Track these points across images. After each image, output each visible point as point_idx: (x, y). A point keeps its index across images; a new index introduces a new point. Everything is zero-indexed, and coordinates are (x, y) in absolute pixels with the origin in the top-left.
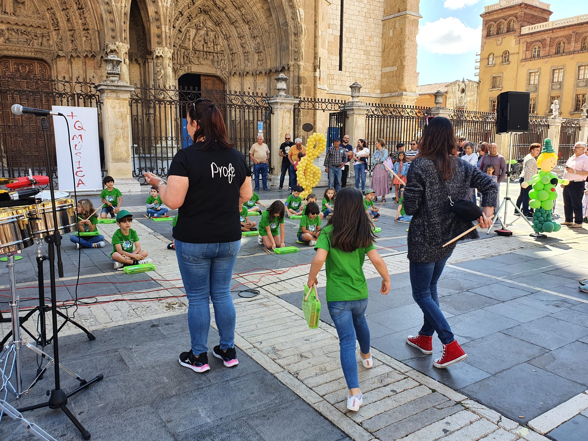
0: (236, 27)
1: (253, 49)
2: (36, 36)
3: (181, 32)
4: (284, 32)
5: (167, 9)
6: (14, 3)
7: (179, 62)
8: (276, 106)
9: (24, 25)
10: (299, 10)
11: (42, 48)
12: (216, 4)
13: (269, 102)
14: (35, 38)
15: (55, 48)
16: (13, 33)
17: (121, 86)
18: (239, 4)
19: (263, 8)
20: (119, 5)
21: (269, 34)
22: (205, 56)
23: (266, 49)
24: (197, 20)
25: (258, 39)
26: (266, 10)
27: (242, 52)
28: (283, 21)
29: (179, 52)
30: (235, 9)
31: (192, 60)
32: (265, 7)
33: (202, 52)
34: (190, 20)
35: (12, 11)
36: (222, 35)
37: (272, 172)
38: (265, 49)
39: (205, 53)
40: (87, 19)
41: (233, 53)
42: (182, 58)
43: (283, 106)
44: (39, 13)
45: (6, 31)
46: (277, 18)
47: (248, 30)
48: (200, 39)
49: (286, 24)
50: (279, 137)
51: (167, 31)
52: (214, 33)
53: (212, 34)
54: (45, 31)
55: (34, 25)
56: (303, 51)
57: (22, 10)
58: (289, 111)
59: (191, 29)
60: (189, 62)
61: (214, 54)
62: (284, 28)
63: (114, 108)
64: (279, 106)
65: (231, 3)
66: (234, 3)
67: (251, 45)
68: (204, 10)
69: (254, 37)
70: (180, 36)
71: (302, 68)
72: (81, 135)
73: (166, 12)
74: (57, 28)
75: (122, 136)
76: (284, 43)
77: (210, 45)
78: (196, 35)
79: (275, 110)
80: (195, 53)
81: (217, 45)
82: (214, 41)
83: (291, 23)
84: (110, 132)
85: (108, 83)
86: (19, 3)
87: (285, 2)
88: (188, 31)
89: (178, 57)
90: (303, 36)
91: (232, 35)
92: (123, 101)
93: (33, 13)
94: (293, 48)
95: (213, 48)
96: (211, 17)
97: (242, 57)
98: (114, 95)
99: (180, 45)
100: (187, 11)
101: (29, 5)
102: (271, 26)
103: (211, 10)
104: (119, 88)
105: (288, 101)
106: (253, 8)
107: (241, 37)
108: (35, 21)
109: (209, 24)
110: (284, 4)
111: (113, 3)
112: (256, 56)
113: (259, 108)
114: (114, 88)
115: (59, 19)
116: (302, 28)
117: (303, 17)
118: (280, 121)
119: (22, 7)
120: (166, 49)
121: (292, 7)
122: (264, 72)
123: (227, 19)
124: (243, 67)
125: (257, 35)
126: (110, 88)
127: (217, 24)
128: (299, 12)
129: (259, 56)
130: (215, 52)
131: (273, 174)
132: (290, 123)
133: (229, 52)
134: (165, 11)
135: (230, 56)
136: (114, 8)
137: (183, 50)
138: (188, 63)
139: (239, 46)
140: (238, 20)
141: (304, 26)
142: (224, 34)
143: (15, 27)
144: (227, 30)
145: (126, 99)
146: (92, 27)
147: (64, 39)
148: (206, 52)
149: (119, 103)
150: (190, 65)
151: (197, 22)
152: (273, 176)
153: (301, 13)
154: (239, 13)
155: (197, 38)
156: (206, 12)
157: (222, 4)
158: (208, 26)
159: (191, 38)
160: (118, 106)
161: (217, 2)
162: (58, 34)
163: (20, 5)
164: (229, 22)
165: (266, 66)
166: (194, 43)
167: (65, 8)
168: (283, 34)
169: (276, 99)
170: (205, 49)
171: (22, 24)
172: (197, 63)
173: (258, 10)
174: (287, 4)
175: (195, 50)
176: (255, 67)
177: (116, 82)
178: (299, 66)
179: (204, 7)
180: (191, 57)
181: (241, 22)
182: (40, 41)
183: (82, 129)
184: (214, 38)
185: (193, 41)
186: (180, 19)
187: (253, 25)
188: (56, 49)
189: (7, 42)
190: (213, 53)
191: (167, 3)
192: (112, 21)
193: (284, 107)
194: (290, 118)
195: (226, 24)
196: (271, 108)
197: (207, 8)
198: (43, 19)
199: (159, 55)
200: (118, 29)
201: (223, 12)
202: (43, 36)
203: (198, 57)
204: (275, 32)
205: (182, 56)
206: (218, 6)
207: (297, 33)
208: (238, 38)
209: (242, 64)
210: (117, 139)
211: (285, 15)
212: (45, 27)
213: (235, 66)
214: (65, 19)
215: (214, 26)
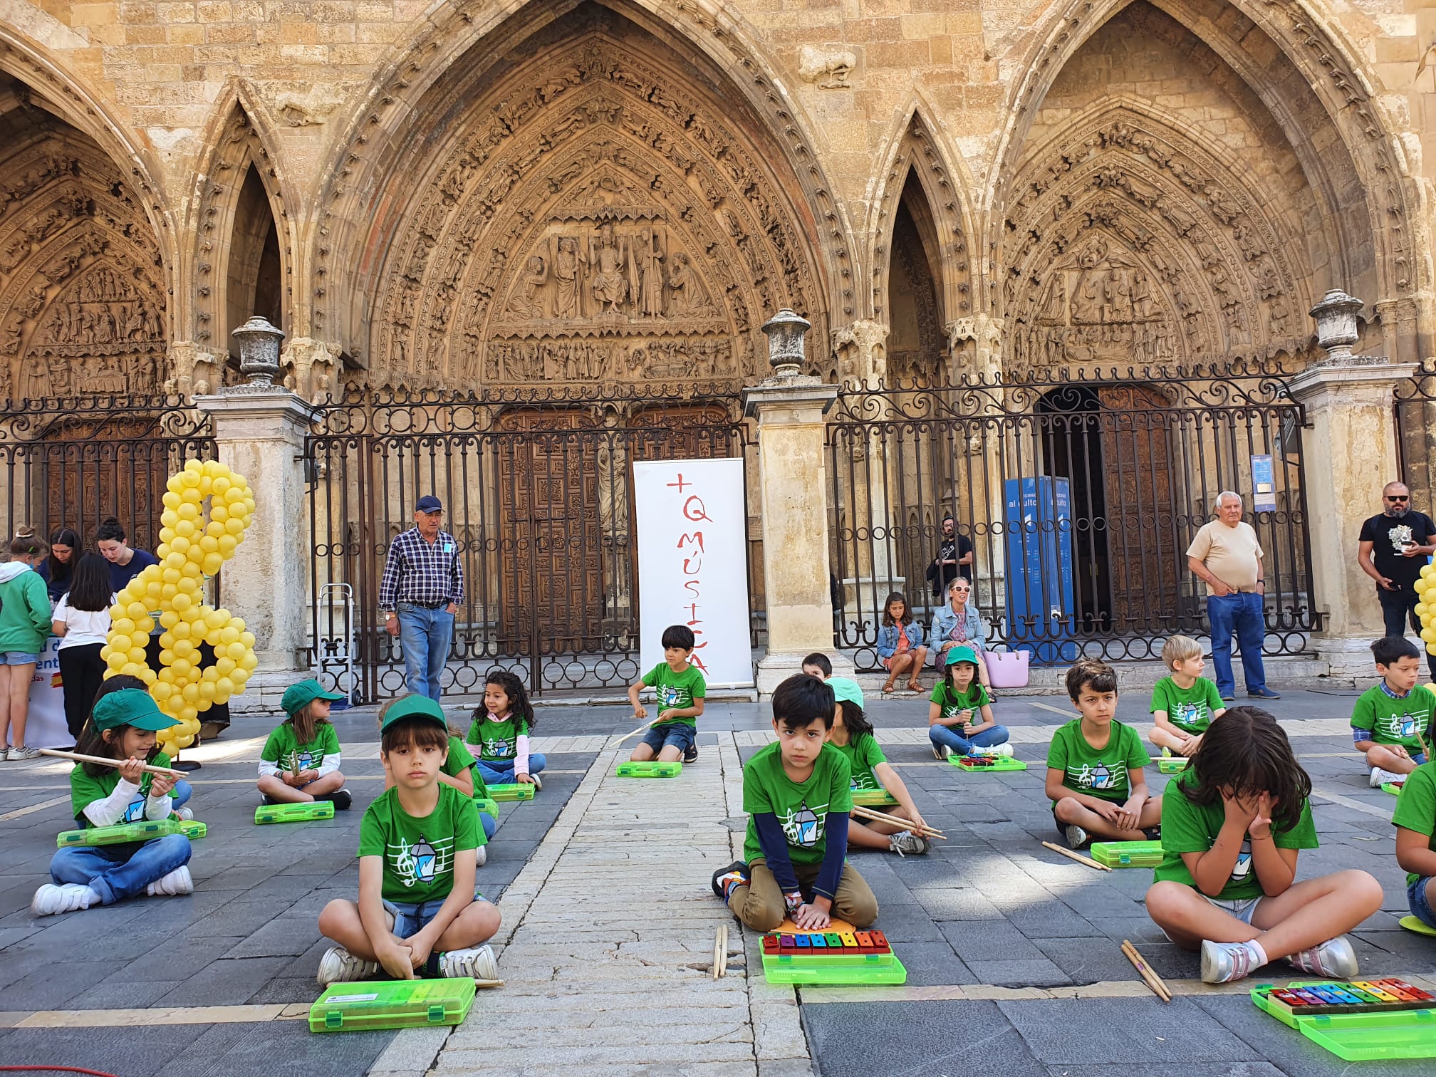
0: (1194, 243)
1: (1251, 292)
2: (704, 353)
3: (1037, 283)
4: (1355, 219)
5: (983, 218)
6: (662, 291)
7: (1034, 361)
8: (1318, 400)
9: (681, 332)
10: (1400, 139)
11: (715, 377)
12: (1131, 194)
13: (1292, 390)
14: (702, 357)
15: (740, 373)
16: (661, 355)
17: (800, 389)
18: (1200, 178)
19: (1277, 171)
20: (862, 232)
21: (1303, 238)
22: (1108, 335)
23: (1295, 283)
24: (1081, 245)
25: (1267, 259)
26: (1287, 173)
27: (1218, 307)
28: (1347, 188)
29: (1033, 335)
30: (1189, 193)
31: (1071, 351)
32: (1284, 166)
33: (1099, 327)
34: (1060, 249)
35: (659, 307)
36: (1154, 271)
37: (1320, 628)
38: (1290, 285)
39: (1106, 327)
40: (804, 293)
41: (1189, 315)
42: (1043, 349)
43: (1347, 396)
44: (711, 304)
45: (647, 352)
46: (1327, 184)
47: (1234, 242)
48: (1091, 292)
49: (1359, 191)
50: (1340, 502)
51: (985, 272)
52: (1132, 271)
53: (1125, 277)
54: (721, 340)
55: (700, 331)
56: (1429, 258)
57: (679, 303)
58: (1375, 409)
59: (1066, 273)
60: (1064, 356)
61: (1134, 325)
62: (1354, 206)
63: (783, 452)
64: (1330, 396)
65: (1176, 181)
66: (1186, 179)
67: (1245, 282)
68: (1098, 217)
69: (1254, 256)
70: (1034, 295)
71: (1427, 308)
72: (699, 535)
73: (983, 224)
74: (744, 328)
75: (804, 530)
76: (1355, 252)
77: (1121, 303)
78: (1079, 284)
79: (1314, 413)
80: (1080, 331)
81: (1140, 300)
82: (1134, 292)
83: (1376, 187)
84: (772, 520)
85: (769, 385)
86: (673, 289)
87: (1350, 128)
88: (1057, 279)
89: (1030, 349)
90: (1423, 213)
91: (1184, 268)
92: (807, 431)
93: (700, 304)
94: (1387, 257)
95: (1129, 312)
96: (1120, 233)
97: (1220, 321)
98: (783, 416)
99: (1036, 319)
100: (1051, 228)
101: (693, 289)
102: (1307, 213)
103: (1118, 213)
104: (795, 396)
105: (1369, 376)
106: (1243, 179)
107: (1210, 266)
108: (702, 323)
109: (1117, 250)
110: (1345, 134)
111: (850, 231)
112: (1265, 310)
113: (1255, 413)
114: (781, 397)
115: (749, 307)
116: (1416, 188)
117: (1419, 155)
118: (1341, 446)
119: (679, 297)
120: (983, 318)
121: (1376, 134)
122: (1291, 350)
123: (1167, 225)
124: (1222, 347)
125: (1264, 249)
126: (771, 397)
127: (1140, 245)
128: (1403, 145)
129: (1272, 307)
130: (1137, 319)
131: (1324, 636)
132: (1383, 450)
133: (1178, 313)
134: (979, 223)
135: (1183, 325)
136: (851, 241)
137: (1046, 330)
138: (1061, 359)
139: (1208, 292)
140: (1201, 222)
141: (1422, 182)
142: (1162, 266)
143: (664, 341)
144: (1169, 256)
145: (815, 426)
146: (813, 308)
147: (757, 351)
148: (1111, 324)
149: (797, 439)
150: (1065, 365)
151: (1080, 251)
152: (1325, 643)
153: (1408, 146)
154: (1202, 201)
155: (1082, 293)
156: (1105, 222)
157: (1151, 190)
158: (1112, 256)
159: (1067, 295)
160: (793, 445)
161: (1135, 188)
162: (746, 341)
163: (676, 293)
164: (1174, 233)
165: (1300, 330)
166: (1074, 306)
167: (760, 278)
168: (1349, 224)
169: (1317, 373)
170: (1107, 318)
171: (677, 331)
172: (1086, 355)
173: (1262, 178)
174: (1356, 130)
175: (1078, 324)
176: (1263, 339)
177: (789, 381)
178: (1415, 306)
179: (1100, 209)
180: (1068, 345)
181: (1208, 224)
182: (711, 362)
183: (704, 516)
184: (1131, 284)
185: (1072, 300)
186: (1034, 249)
187: (1248, 224)
188: (742, 375)
189: (648, 374)
190: (1131, 323)
191: (983, 202)
192: (846, 275)
193: (1350, 399)
194: (1381, 431)
195: (1163, 240)
196: (1302, 407)
197: (1109, 209)
198: (719, 314)
199: (964, 336)
200: (859, 290)
201: (1155, 211)
202: (718, 351)
203: (1088, 342)
204: (1322, 229)
205: (1043, 345)
206: (1138, 196)
207: (1401, 207)
208: (1202, 272)
209: (1220, 339)
210: (790, 539)
211: (1351, 169)
212: (722, 331)
213: (1198, 349)
214: (759, 302)
215: (1130, 254)
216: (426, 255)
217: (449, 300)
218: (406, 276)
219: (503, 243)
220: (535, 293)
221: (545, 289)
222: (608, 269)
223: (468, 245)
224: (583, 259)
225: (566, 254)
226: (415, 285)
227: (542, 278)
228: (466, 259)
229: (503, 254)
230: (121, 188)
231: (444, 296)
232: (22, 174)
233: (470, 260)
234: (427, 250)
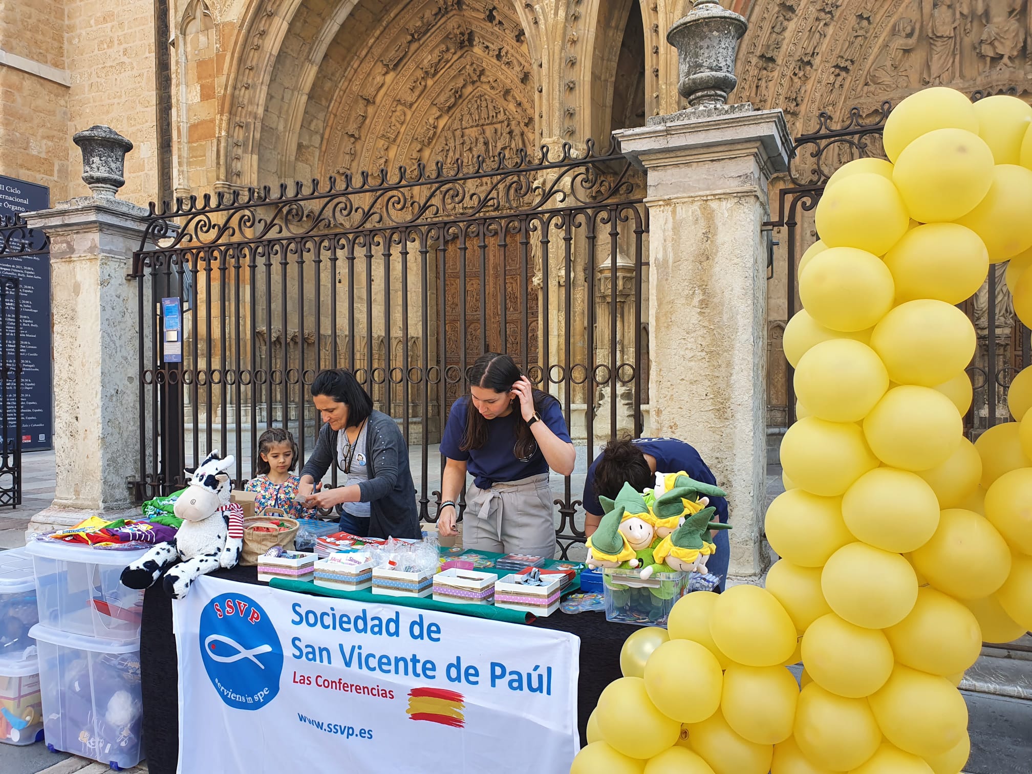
216: (784, 29)
217: (806, 78)
218: (762, 56)
219: (869, 6)
220: (901, 61)
221: (912, 55)
222: (999, 18)
223: (830, 13)
224: (966, 11)
225: (944, 8)
226: (770, 65)
227: (912, 41)
228: (826, 28)
229: (868, 19)
230: (495, 13)
231: (801, 74)
232: (421, 15)
233: (830, 30)
234: (785, 23)
